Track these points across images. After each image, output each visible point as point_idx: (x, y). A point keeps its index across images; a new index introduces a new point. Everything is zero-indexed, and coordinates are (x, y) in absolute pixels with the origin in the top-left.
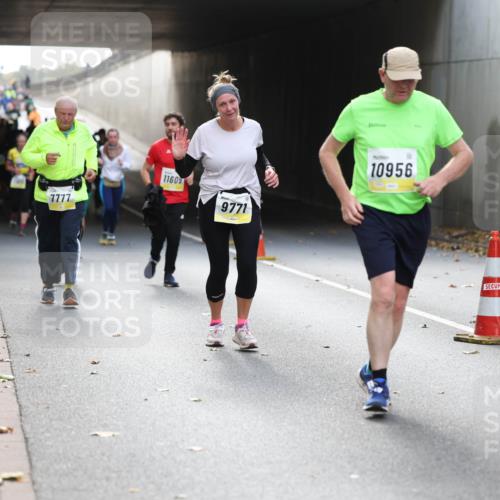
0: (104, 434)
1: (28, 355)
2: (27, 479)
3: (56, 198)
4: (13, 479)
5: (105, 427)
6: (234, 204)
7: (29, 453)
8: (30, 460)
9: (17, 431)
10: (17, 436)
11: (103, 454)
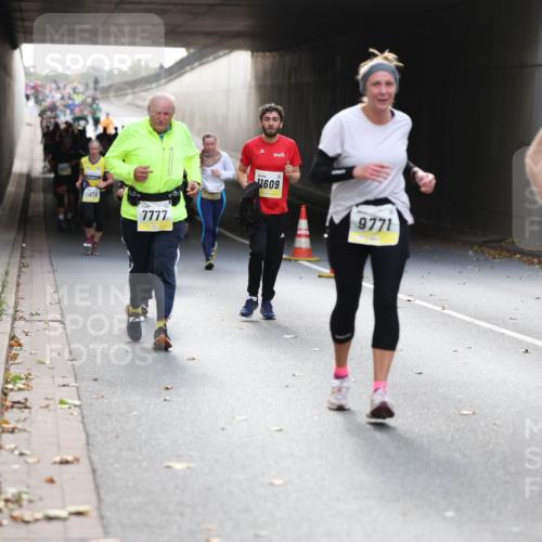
0: (178, 466)
1: (96, 380)
2: (94, 513)
3: (149, 215)
4: (79, 514)
5: (179, 458)
6: (375, 220)
7: (97, 487)
8: (98, 494)
9: (84, 461)
10: (84, 466)
11: (177, 487)
